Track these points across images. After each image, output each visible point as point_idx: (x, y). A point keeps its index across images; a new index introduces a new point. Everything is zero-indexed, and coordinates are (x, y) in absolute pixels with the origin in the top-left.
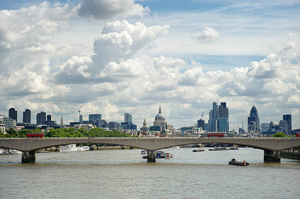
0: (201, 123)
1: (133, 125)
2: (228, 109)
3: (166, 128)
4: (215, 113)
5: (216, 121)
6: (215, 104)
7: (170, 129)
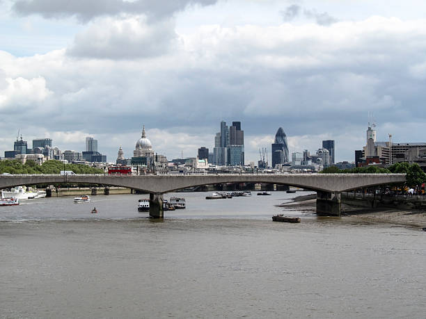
0: (203, 153)
1: (101, 156)
2: (243, 131)
3: (156, 161)
4: (223, 138)
5: (226, 149)
6: (223, 125)
7: (161, 162)
